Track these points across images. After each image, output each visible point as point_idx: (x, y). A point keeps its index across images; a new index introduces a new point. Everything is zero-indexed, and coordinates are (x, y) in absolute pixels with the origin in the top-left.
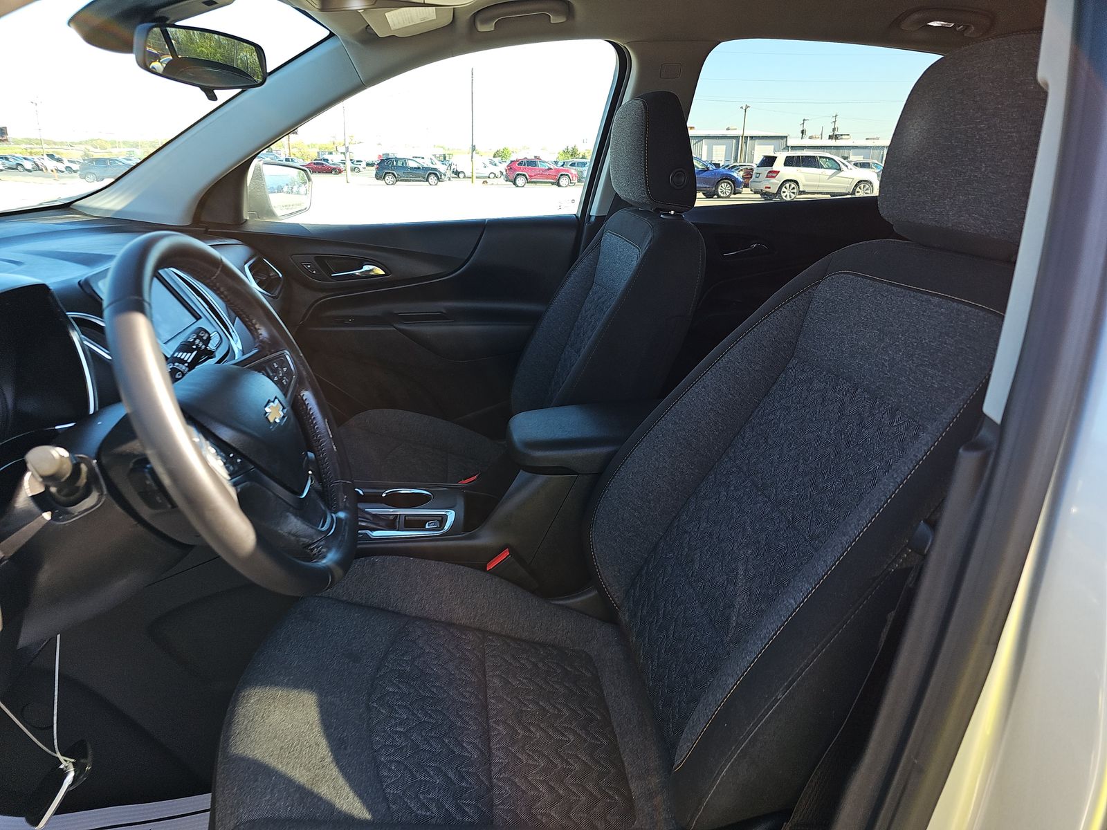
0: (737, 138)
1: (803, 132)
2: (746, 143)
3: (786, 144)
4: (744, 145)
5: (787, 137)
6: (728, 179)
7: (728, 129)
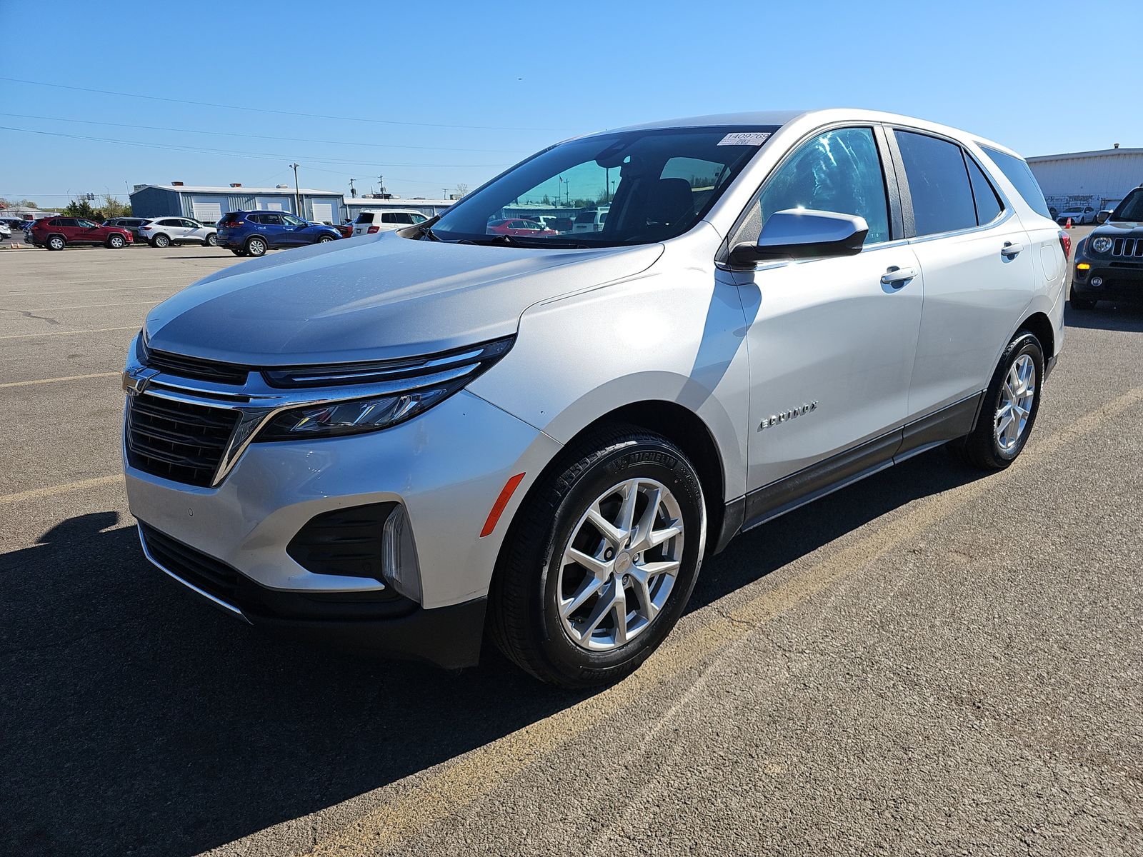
0: (292, 196)
1: (353, 191)
2: (302, 201)
3: (343, 203)
4: (300, 204)
5: (342, 196)
6: (324, 235)
7: (278, 187)
